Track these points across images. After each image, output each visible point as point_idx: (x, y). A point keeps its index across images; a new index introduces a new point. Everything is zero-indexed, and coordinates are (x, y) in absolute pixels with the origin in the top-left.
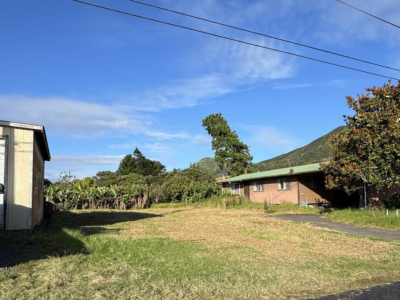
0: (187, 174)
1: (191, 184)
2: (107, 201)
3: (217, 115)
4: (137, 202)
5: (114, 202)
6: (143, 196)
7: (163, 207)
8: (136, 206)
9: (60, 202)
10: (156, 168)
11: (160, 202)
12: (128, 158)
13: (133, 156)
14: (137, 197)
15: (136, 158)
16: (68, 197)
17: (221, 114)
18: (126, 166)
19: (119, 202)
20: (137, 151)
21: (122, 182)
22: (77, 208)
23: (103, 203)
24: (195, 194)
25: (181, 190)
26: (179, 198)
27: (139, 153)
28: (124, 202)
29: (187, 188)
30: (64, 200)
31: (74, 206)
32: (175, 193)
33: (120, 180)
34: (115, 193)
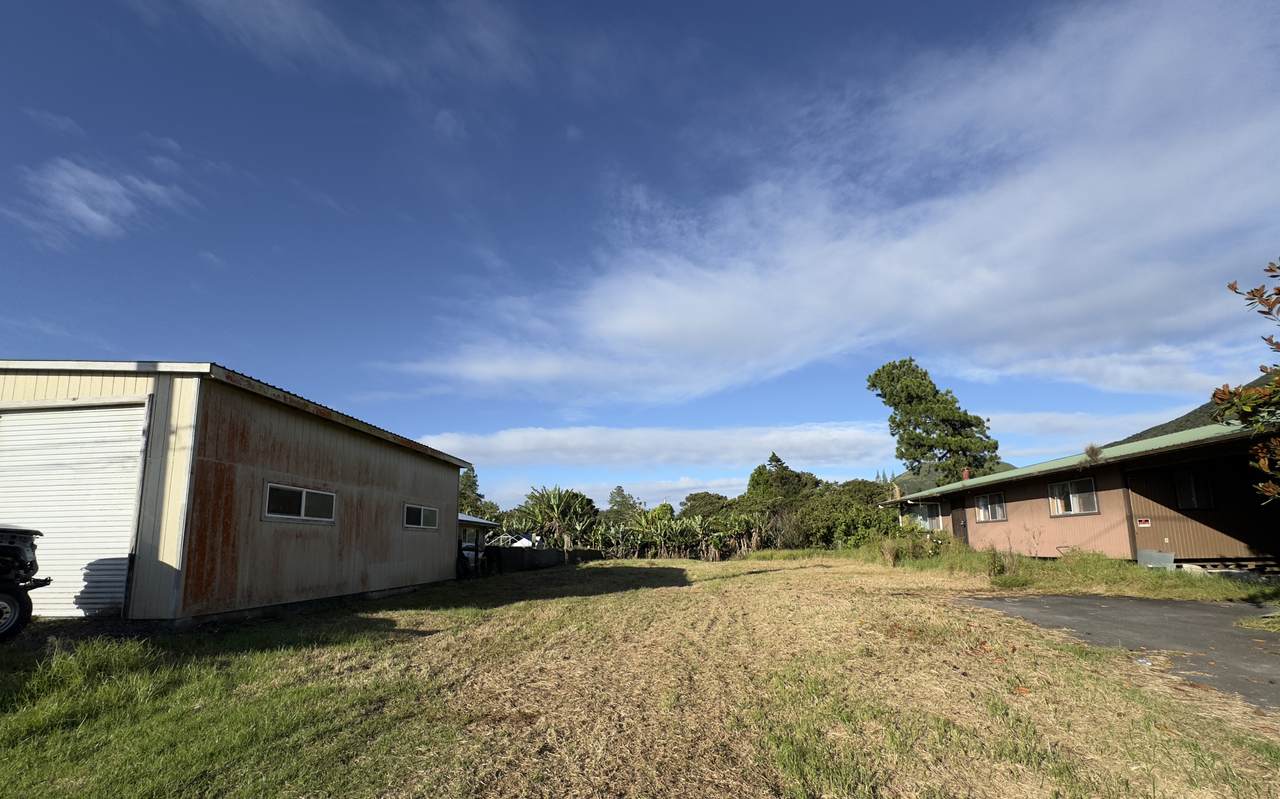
0: (850, 491)
1: (853, 512)
2: (686, 545)
3: (903, 363)
4: (740, 547)
5: (698, 545)
6: (750, 536)
7: (764, 558)
8: (739, 552)
9: (613, 545)
10: (806, 484)
11: (786, 546)
12: (761, 471)
13: (768, 468)
14: (739, 536)
15: (773, 469)
16: (623, 537)
17: (911, 360)
18: (758, 484)
19: (707, 546)
20: (775, 459)
21: (725, 509)
22: (639, 557)
23: (679, 548)
24: (861, 530)
25: (830, 523)
26: (828, 540)
27: (779, 460)
28: (716, 546)
29: (842, 518)
30: (618, 543)
31: (634, 553)
32: (818, 526)
33: (722, 508)
34: (698, 530)
